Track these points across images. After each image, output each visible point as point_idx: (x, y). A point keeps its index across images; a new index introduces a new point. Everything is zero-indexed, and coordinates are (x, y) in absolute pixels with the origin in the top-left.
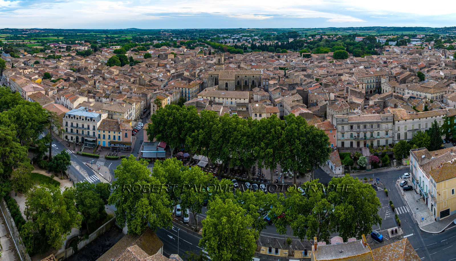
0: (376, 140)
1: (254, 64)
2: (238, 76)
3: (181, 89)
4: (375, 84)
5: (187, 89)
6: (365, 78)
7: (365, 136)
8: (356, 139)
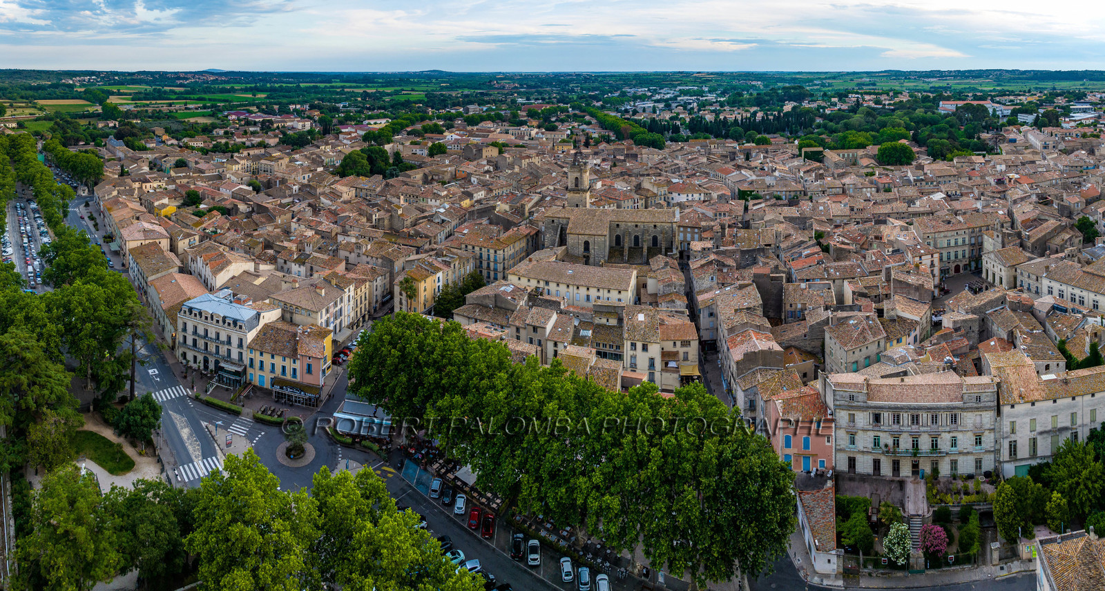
0: (947, 460)
1: (676, 181)
2: (618, 225)
3: (477, 249)
4: (966, 248)
5: (492, 251)
6: (942, 234)
7: (915, 445)
8: (888, 452)
